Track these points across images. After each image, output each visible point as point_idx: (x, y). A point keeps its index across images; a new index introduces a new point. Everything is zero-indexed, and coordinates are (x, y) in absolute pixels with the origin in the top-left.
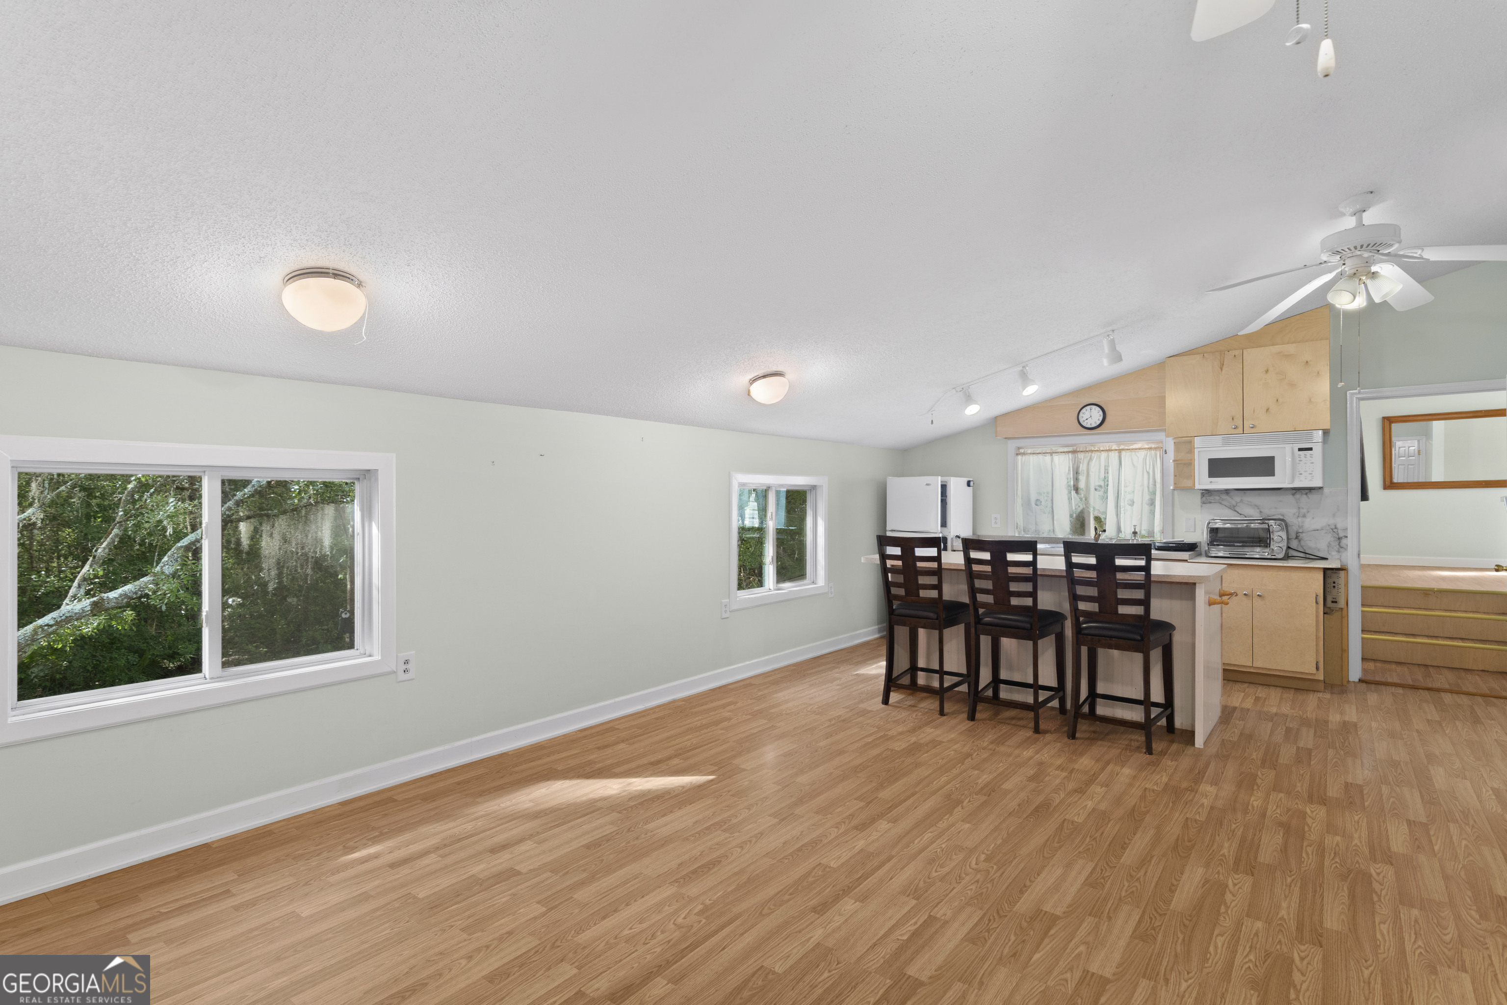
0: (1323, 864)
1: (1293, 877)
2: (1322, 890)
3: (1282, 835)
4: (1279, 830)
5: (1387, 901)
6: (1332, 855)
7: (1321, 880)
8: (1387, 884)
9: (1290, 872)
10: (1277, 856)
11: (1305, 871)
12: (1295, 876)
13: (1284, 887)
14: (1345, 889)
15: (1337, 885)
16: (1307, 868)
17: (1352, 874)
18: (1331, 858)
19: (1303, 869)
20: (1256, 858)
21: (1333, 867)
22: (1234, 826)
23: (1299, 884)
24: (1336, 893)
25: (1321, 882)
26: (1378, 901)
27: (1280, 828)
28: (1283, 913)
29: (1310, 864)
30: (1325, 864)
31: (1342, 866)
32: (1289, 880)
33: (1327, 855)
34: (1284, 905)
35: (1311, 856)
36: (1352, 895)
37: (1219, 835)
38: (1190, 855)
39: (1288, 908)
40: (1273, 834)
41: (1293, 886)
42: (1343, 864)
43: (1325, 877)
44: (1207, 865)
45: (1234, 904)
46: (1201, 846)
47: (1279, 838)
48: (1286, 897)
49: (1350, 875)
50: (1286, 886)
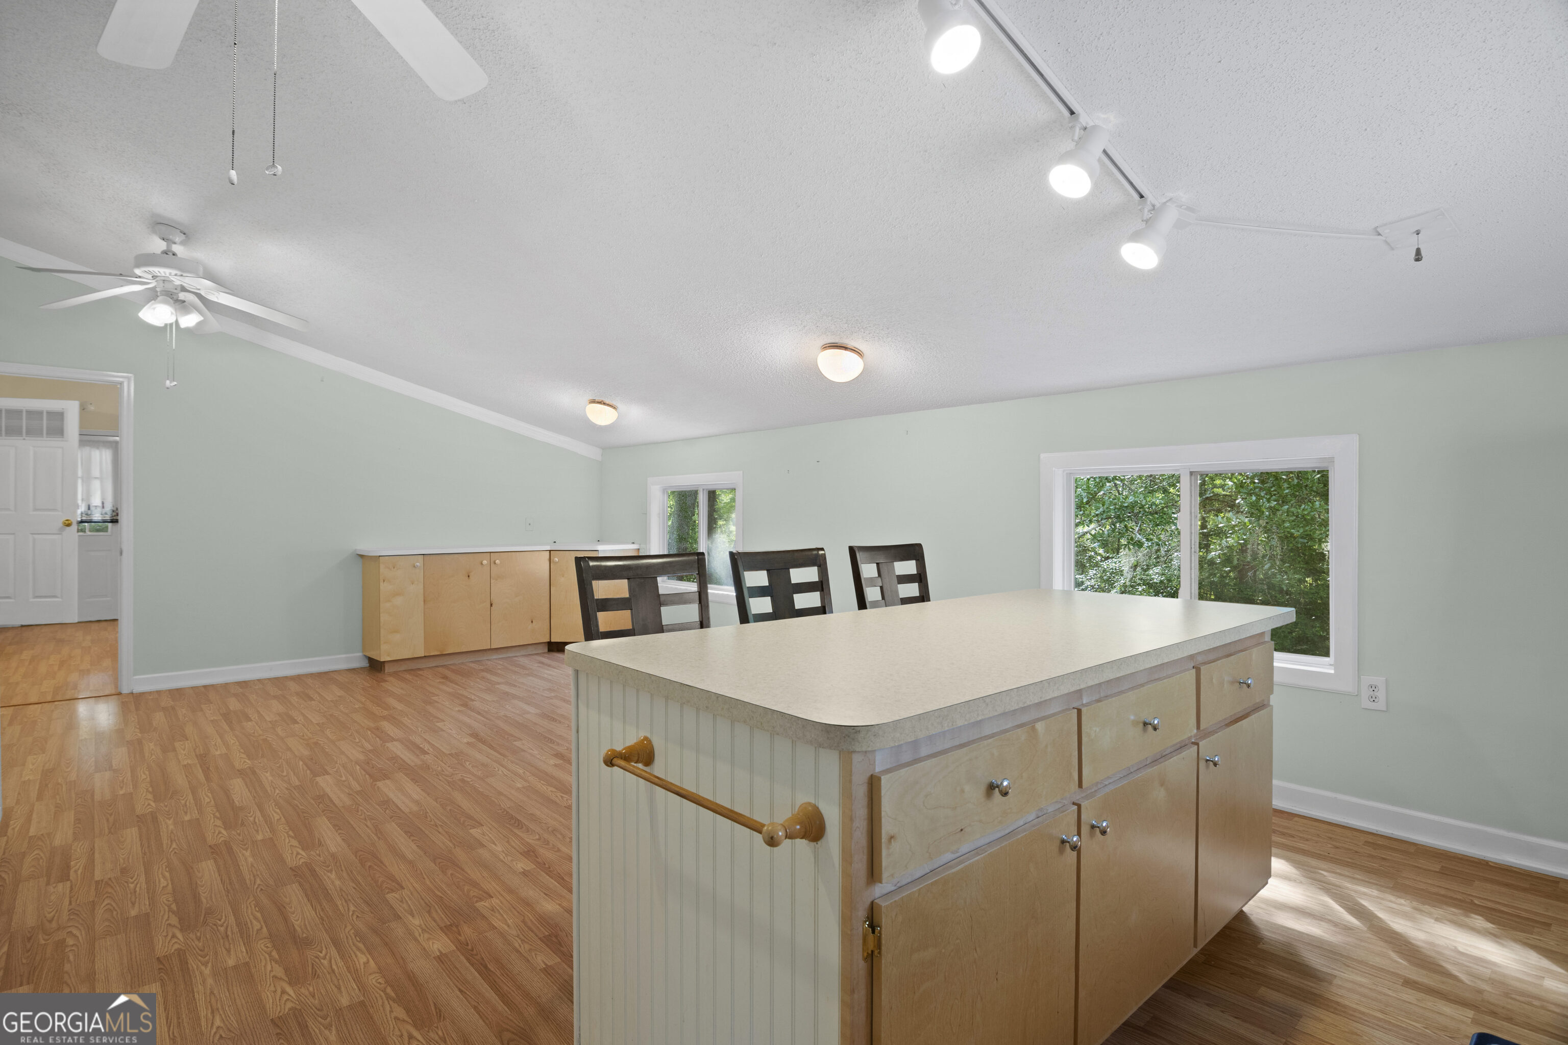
0: (234, 915)
1: (256, 886)
2: (225, 887)
3: (296, 926)
4: (303, 933)
5: (162, 909)
6: (229, 933)
7: (230, 897)
8: (162, 929)
9: (262, 889)
10: (284, 899)
11: (248, 898)
12: (255, 887)
13: (259, 873)
14: (204, 900)
15: (214, 900)
16: (248, 902)
17: (201, 921)
18: (229, 927)
19: (252, 898)
20: (301, 885)
21: (224, 917)
22: (352, 908)
23: (248, 882)
24: (212, 893)
25: (229, 895)
26: (171, 905)
27: (305, 935)
28: (248, 854)
29: (247, 907)
30: (233, 917)
31: (215, 925)
32: (258, 882)
33: (236, 929)
34: (250, 860)
35: (251, 917)
36: (196, 898)
37: (354, 888)
38: (356, 856)
39: (246, 859)
40: (307, 923)
41: (252, 878)
42: (215, 927)
43: (227, 902)
44: (333, 856)
45: (287, 841)
46: (356, 867)
47: (297, 922)
48: (252, 866)
49: (204, 917)
50: (258, 875)
